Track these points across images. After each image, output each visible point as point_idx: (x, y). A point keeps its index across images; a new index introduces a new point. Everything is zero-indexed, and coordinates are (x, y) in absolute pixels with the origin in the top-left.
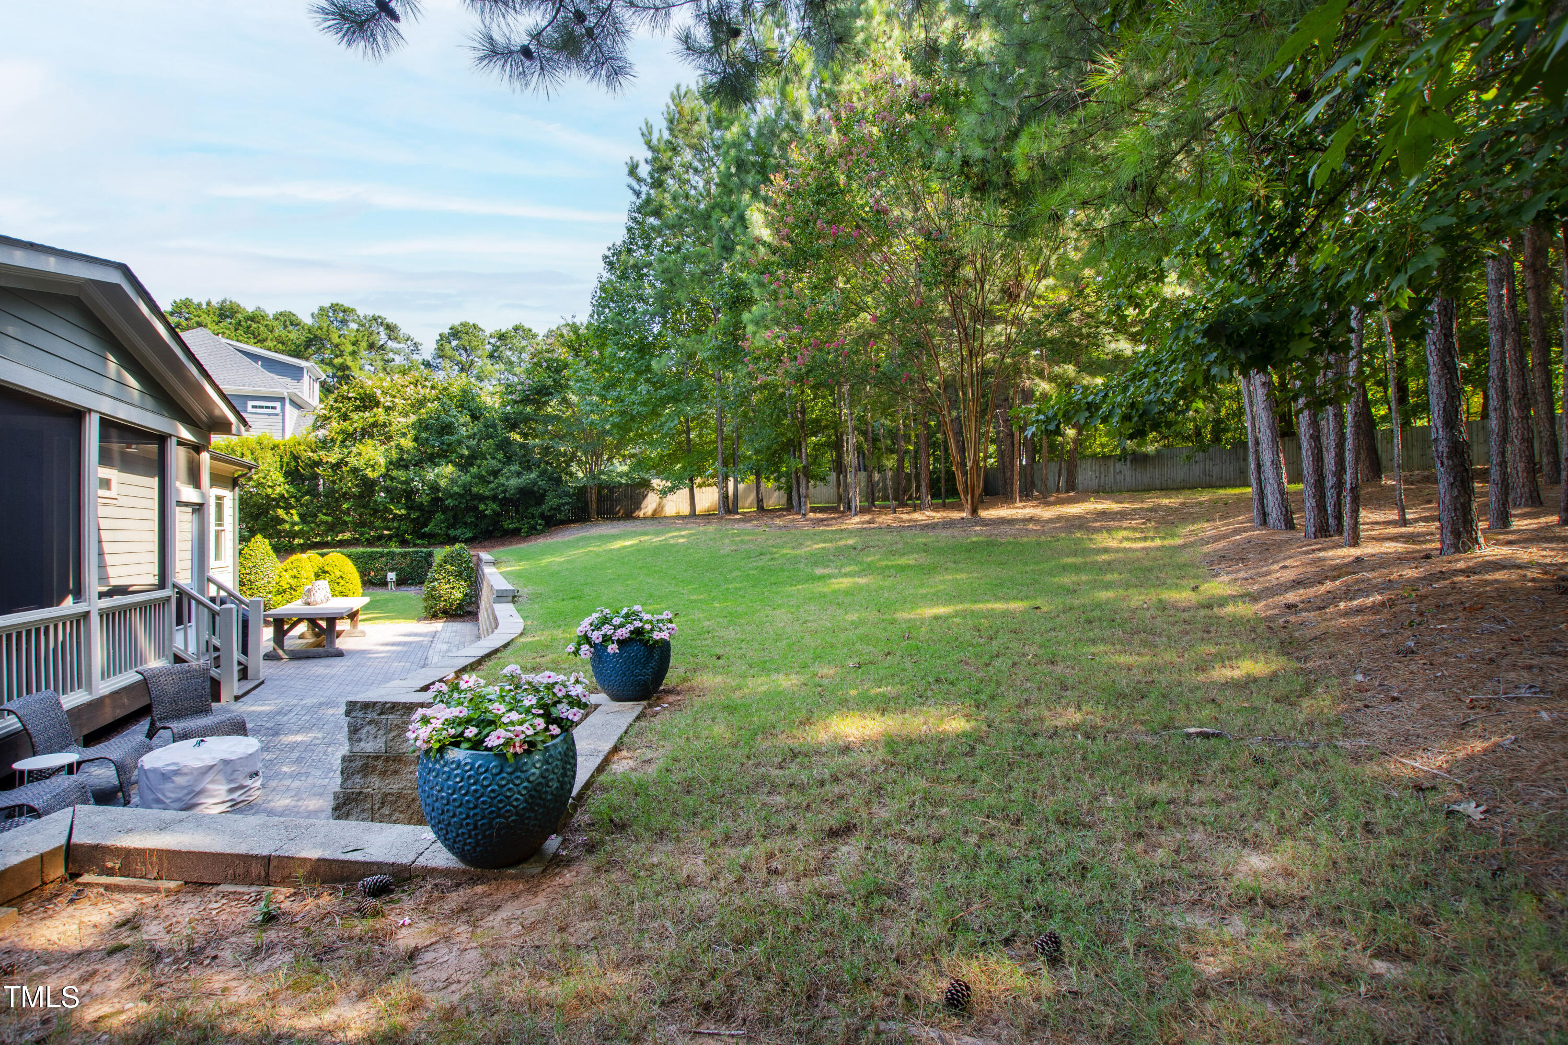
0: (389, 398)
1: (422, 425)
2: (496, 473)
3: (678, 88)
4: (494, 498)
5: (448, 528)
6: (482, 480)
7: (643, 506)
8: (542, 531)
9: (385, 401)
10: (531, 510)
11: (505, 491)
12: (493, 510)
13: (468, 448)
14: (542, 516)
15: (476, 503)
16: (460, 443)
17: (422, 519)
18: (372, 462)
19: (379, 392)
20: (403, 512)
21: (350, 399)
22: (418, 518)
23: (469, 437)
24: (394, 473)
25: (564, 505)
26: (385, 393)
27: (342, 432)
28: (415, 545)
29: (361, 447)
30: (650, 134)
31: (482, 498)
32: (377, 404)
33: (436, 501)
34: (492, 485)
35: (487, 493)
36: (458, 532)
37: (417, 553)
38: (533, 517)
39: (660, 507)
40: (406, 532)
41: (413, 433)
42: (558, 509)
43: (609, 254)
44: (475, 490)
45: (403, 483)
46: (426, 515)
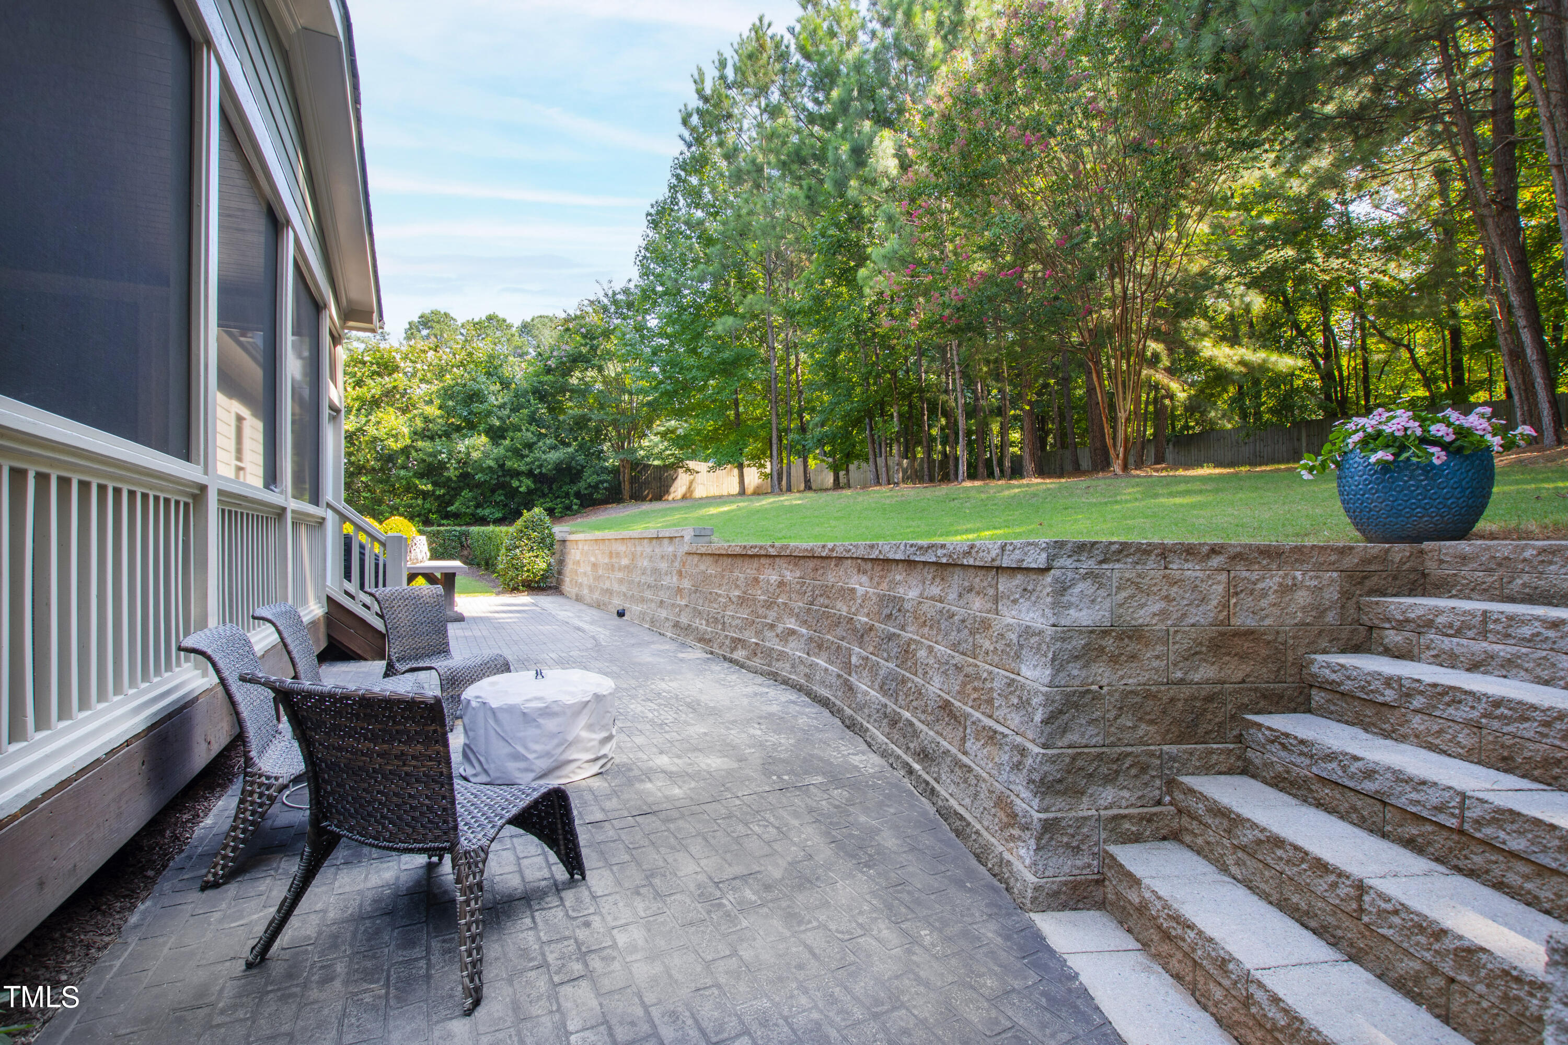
0: (408, 363)
1: (447, 393)
2: (530, 446)
3: (761, 20)
4: (530, 474)
5: (477, 507)
6: (517, 453)
7: (672, 489)
8: (577, 512)
9: (407, 366)
10: (565, 488)
11: (540, 466)
12: (528, 487)
13: (499, 418)
14: (578, 495)
15: (508, 479)
16: (489, 413)
17: (447, 497)
18: (394, 432)
19: (398, 357)
20: (430, 487)
21: (364, 363)
22: (444, 495)
23: (500, 407)
24: (420, 444)
25: (602, 482)
26: (405, 358)
27: (357, 398)
28: (439, 525)
29: (380, 415)
30: (702, 82)
31: (517, 474)
32: (396, 369)
33: (465, 476)
34: (528, 460)
35: (523, 468)
36: (486, 512)
37: (450, 532)
38: (567, 495)
39: (690, 489)
40: (430, 511)
41: (437, 402)
42: (596, 487)
43: (653, 211)
44: (509, 464)
45: (430, 455)
46: (452, 493)
